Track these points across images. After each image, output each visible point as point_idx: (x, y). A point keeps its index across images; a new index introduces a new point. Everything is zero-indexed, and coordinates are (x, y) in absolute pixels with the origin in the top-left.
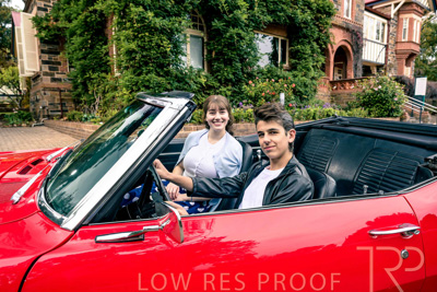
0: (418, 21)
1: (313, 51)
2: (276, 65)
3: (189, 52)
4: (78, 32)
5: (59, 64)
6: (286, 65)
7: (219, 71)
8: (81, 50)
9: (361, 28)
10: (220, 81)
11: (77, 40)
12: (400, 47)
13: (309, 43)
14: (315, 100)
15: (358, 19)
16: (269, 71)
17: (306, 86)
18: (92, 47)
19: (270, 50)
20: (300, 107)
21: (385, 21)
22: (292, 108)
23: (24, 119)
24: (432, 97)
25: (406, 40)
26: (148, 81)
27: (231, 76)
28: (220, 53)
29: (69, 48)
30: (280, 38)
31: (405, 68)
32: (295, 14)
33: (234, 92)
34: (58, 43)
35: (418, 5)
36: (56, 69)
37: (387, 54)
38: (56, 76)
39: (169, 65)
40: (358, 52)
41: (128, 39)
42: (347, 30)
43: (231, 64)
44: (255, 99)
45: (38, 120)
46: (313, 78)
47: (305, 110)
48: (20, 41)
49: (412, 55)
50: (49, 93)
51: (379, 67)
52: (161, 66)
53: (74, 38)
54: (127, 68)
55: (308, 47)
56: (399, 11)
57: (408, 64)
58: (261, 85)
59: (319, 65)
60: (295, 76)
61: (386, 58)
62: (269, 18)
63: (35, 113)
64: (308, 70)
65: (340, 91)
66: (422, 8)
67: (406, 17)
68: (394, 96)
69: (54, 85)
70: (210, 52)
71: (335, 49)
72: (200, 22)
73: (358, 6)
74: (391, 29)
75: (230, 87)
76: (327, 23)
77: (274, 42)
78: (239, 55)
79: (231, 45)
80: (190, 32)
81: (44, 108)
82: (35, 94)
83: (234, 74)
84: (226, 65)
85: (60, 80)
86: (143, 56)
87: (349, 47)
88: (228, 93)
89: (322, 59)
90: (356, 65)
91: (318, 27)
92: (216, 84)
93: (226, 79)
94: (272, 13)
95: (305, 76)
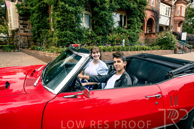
0: (184, 7)
1: (137, 21)
2: (121, 26)
3: (84, 21)
4: (36, 11)
5: (27, 25)
6: (126, 26)
7: (97, 29)
8: (37, 19)
9: (159, 10)
10: (97, 34)
11: (35, 15)
12: (176, 18)
13: (136, 17)
14: (138, 42)
15: (158, 6)
16: (118, 29)
17: (134, 36)
18: (42, 18)
19: (119, 20)
20: (131, 45)
21: (170, 7)
22: (128, 46)
23: (12, 48)
24: (189, 41)
25: (179, 15)
26: (66, 33)
28: (97, 22)
29: (32, 18)
30: (123, 15)
31: (178, 28)
32: (130, 5)
33: (103, 38)
34: (27, 16)
36: (26, 27)
37: (170, 21)
38: (26, 30)
39: (75, 27)
40: (157, 21)
41: (58, 16)
42: (152, 11)
43: (102, 26)
44: (112, 42)
45: (18, 49)
46: (137, 32)
47: (133, 47)
48: (10, 14)
49: (181, 22)
50: (23, 37)
51: (167, 27)
52: (72, 27)
53: (34, 14)
54: (57, 28)
55: (135, 19)
56: (176, 2)
57: (179, 26)
58: (115, 36)
59: (140, 27)
60: (129, 32)
61: (170, 23)
62: (119, 7)
63: (17, 46)
64: (135, 29)
65: (149, 38)
66: (186, 1)
67: (179, 5)
68: (172, 40)
69: (25, 34)
70: (93, 21)
71: (147, 19)
72: (89, 8)
73: (158, 1)
74: (172, 10)
75: (101, 36)
76: (144, 9)
77: (121, 16)
78: (105, 23)
79: (102, 18)
80: (84, 12)
81: (21, 44)
82: (17, 38)
83: (103, 31)
84: (100, 27)
85: (27, 32)
86: (64, 23)
87: (153, 19)
88: (100, 39)
89: (142, 24)
90: (156, 27)
91: (140, 10)
92: (95, 35)
93: (99, 33)
94: (120, 4)
95: (134, 31)
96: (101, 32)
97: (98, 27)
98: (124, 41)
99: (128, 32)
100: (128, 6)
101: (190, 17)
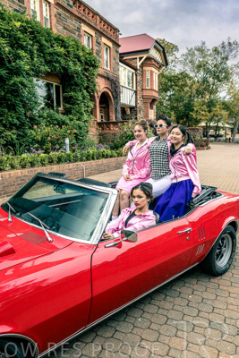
0: (156, 73)
1: (84, 98)
6: (61, 109)
9: (118, 78)
10: (4, 126)
12: (146, 93)
13: (81, 90)
15: (116, 70)
17: (80, 128)
19: (45, 94)
21: (134, 71)
22: (74, 150)
25: (149, 87)
30: (54, 84)
31: (150, 110)
32: (68, 65)
33: (19, 135)
35: (155, 61)
37: (136, 98)
40: (117, 98)
43: (14, 109)
44: (42, 143)
46: (86, 121)
49: (154, 100)
51: (132, 108)
55: (80, 94)
56: (142, 63)
57: (152, 108)
58: (46, 131)
59: (90, 109)
60: (71, 120)
61: (136, 101)
62: (47, 68)
64: (82, 114)
65: (106, 131)
66: (158, 63)
67: (148, 70)
71: (100, 94)
73: (115, 59)
74: (138, 78)
75: (14, 131)
76: (94, 75)
77: (48, 86)
78: (21, 101)
79: (15, 92)
83: (18, 119)
84: (9, 109)
87: (110, 94)
88: (14, 137)
89: (91, 104)
90: (116, 109)
91: (87, 77)
93: (11, 124)
94: (48, 63)
95: (79, 119)
96: (16, 121)
97: (6, 111)
98: (67, 141)
99: (68, 121)
100: (64, 68)
101: (166, 90)
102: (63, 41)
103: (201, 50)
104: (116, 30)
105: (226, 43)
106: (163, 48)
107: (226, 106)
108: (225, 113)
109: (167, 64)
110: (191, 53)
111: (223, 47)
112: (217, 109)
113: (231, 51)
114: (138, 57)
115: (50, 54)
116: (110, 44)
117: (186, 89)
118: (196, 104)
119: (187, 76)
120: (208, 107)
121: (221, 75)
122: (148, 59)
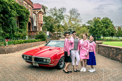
0: (42, 16)
12: (39, 22)
15: (32, 15)
25: (40, 20)
27: (10, 31)
30: (16, 19)
35: (42, 12)
40: (33, 24)
42: (30, 18)
43: (9, 28)
49: (42, 24)
51: (35, 27)
56: (38, 13)
57: (41, 27)
61: (36, 25)
65: (31, 34)
67: (40, 15)
73: (32, 12)
74: (37, 17)
84: (7, 27)
87: (31, 22)
91: (26, 17)
92: (5, 33)
93: (8, 31)
97: (6, 27)
100: (21, 15)
102: (21, 7)
103: (54, 9)
104: (32, 3)
105: (62, 8)
106: (44, 8)
107: (63, 27)
108: (63, 29)
109: (45, 13)
110: (51, 10)
111: (61, 9)
112: (61, 28)
113: (64, 10)
114: (37, 10)
115: (18, 11)
116: (31, 7)
117: (51, 21)
118: (54, 26)
119: (51, 17)
120: (58, 27)
121: (61, 17)
122: (40, 11)
